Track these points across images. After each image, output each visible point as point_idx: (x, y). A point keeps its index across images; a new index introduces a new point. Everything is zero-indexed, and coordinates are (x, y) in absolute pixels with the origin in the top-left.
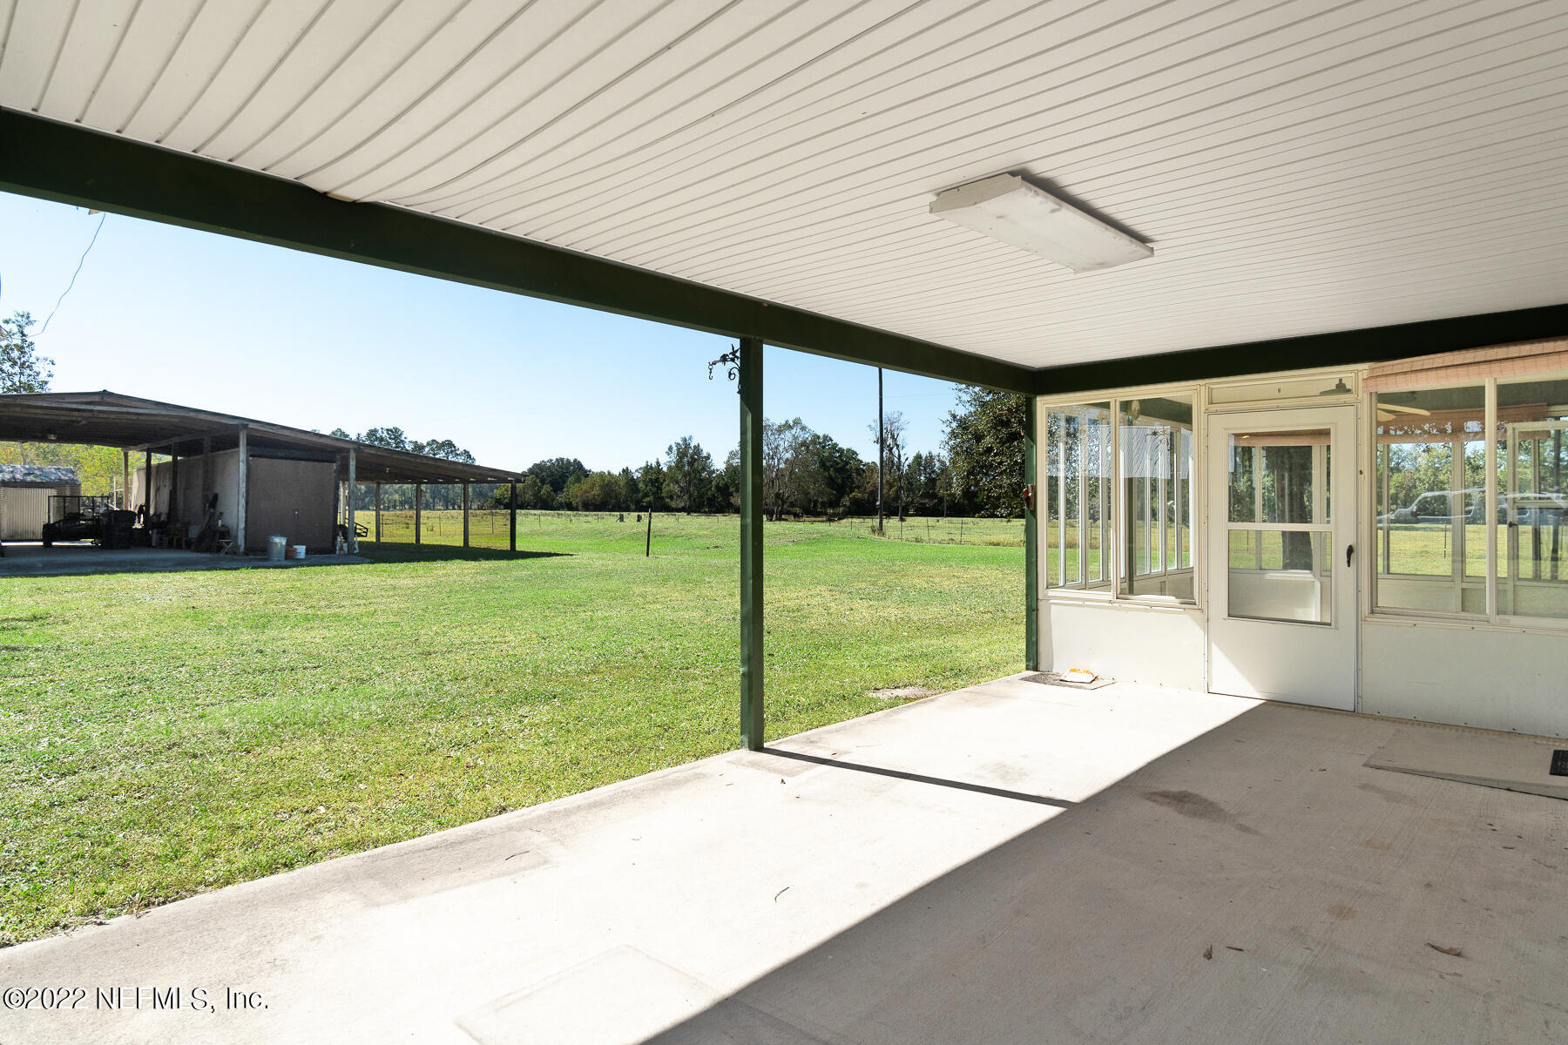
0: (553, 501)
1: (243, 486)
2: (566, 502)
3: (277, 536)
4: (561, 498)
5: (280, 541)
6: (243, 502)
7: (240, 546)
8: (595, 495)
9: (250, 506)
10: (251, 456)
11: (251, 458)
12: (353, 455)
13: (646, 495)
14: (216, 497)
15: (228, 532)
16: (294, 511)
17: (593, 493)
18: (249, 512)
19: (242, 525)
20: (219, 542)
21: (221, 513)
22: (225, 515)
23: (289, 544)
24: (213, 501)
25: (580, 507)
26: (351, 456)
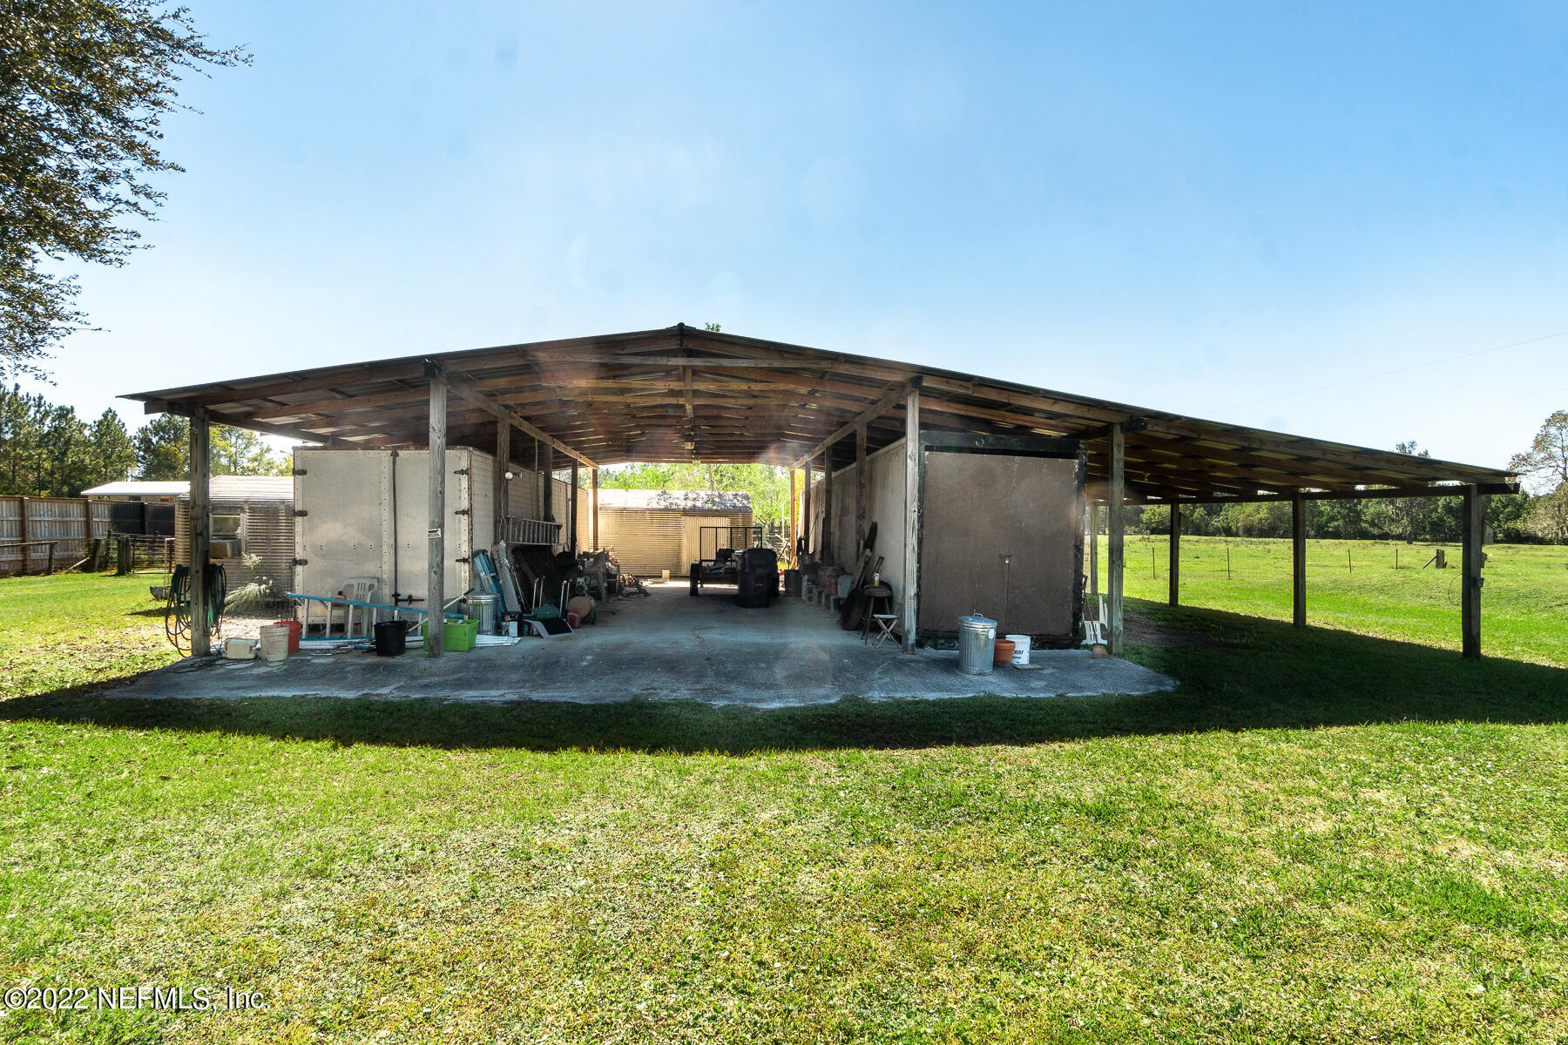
0: (1207, 526)
1: (913, 506)
2: (1223, 527)
3: (978, 618)
4: (1217, 522)
5: (984, 629)
6: (913, 541)
7: (909, 632)
8: (1261, 519)
9: (925, 547)
10: (927, 449)
11: (927, 453)
12: (1119, 438)
13: (1332, 519)
14: (874, 529)
15: (891, 599)
16: (1002, 558)
17: (1259, 516)
18: (923, 561)
19: (912, 590)
20: (873, 617)
21: (881, 559)
22: (887, 562)
23: (1000, 636)
24: (871, 538)
25: (1241, 533)
26: (1115, 441)
